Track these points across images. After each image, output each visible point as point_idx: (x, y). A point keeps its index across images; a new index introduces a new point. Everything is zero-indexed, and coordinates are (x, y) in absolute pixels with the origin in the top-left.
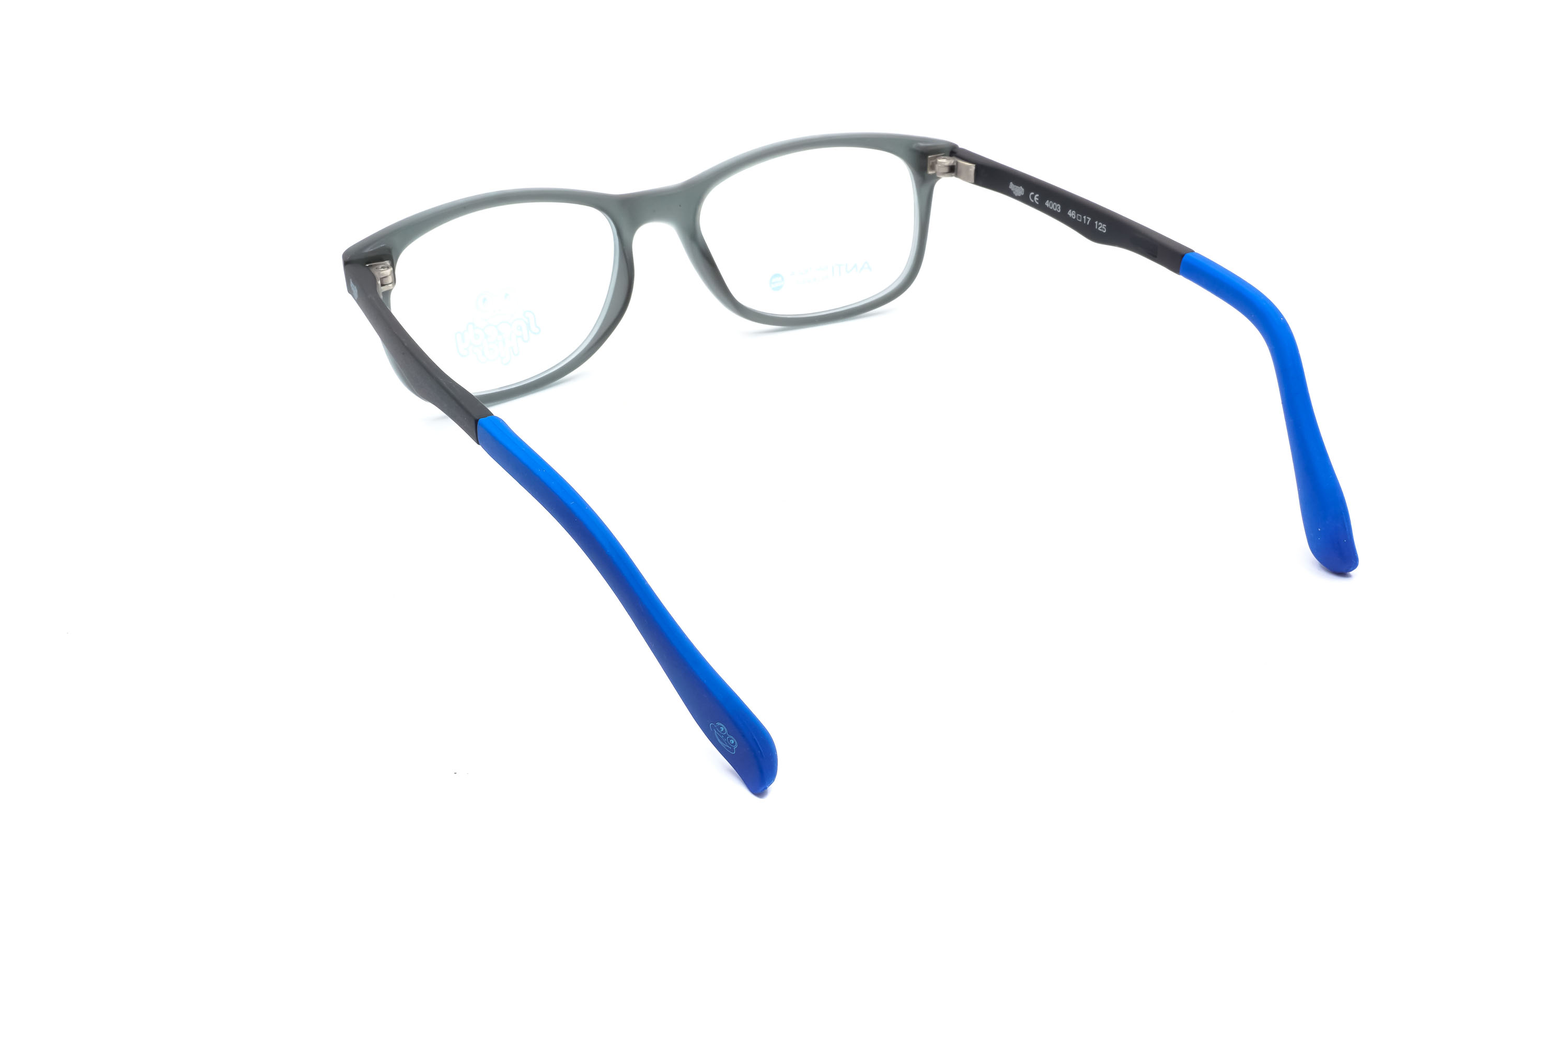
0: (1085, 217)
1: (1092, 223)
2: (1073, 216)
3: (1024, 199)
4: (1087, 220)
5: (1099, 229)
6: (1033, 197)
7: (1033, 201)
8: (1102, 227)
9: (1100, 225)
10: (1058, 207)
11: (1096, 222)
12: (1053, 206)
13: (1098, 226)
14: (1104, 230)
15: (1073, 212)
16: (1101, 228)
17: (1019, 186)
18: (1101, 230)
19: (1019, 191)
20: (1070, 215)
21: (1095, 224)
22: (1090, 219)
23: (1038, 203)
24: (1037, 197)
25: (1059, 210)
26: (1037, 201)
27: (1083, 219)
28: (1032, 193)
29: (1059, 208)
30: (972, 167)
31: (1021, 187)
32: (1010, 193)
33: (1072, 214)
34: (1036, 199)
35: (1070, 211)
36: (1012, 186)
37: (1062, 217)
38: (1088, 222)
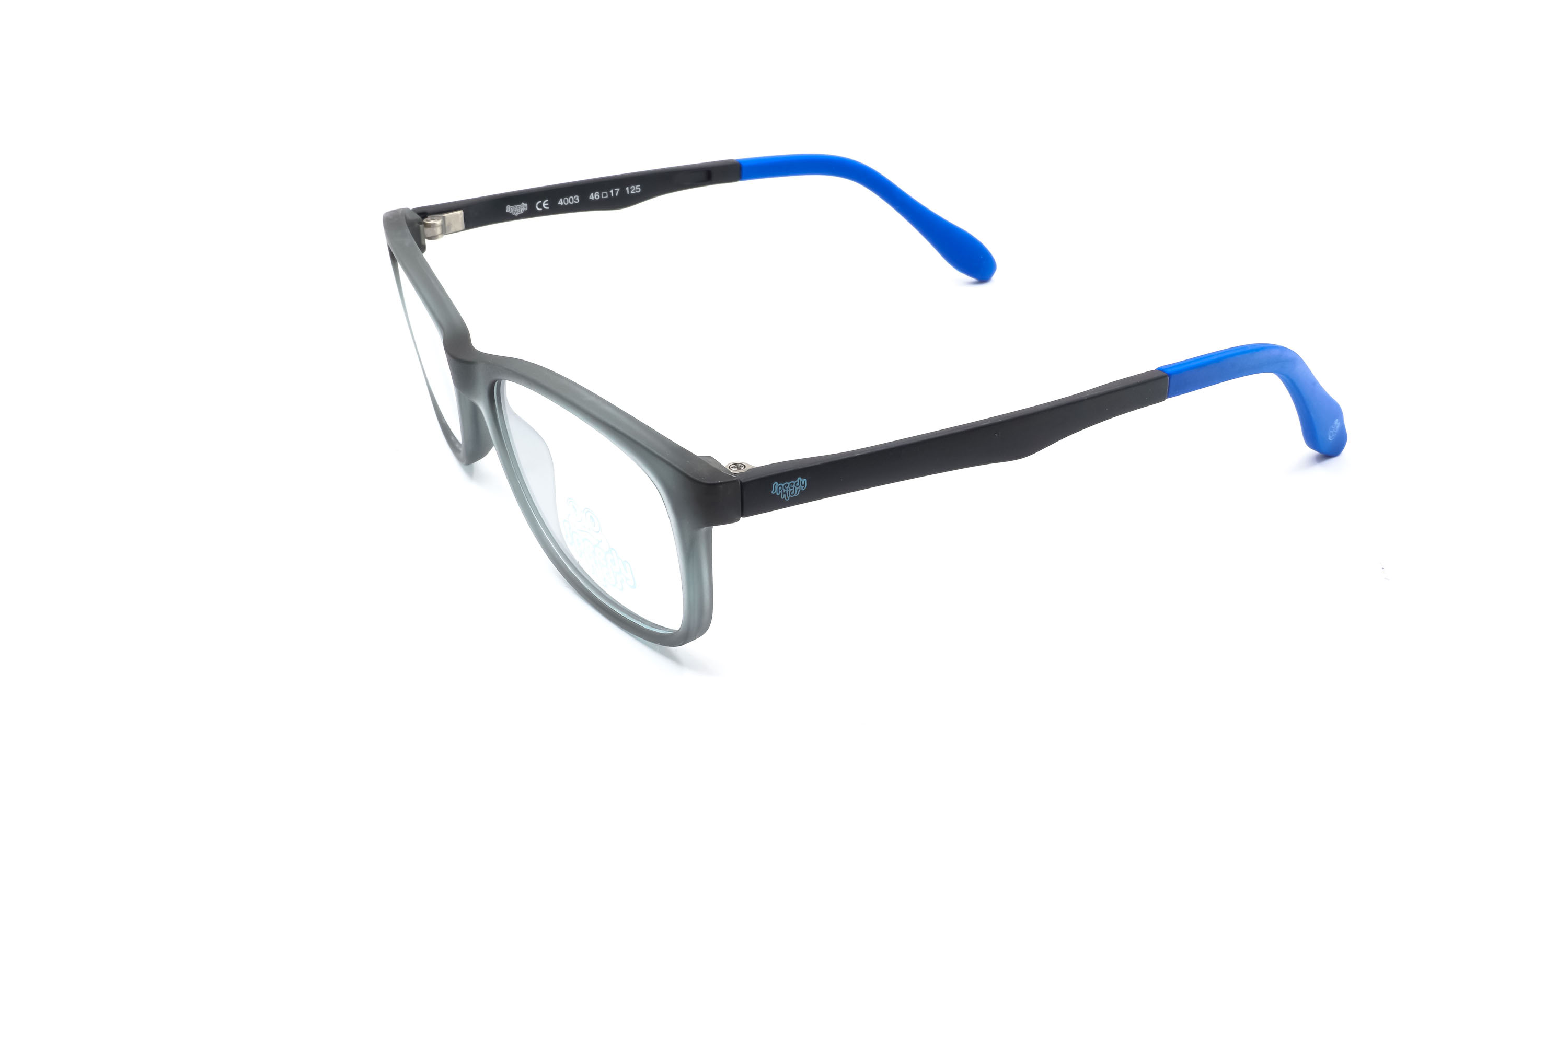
0: (612, 191)
1: (623, 192)
2: (597, 197)
3: (531, 213)
4: (615, 192)
5: (632, 192)
6: (540, 206)
7: (541, 209)
8: (636, 189)
9: (633, 188)
10: (575, 200)
11: (627, 189)
12: (569, 201)
13: (630, 190)
14: (638, 190)
15: (595, 194)
16: (635, 191)
17: (520, 204)
18: (634, 192)
19: (523, 207)
20: (593, 198)
21: (626, 191)
22: (618, 190)
23: (548, 208)
24: (546, 203)
25: (576, 201)
26: (546, 206)
27: (610, 194)
28: (540, 202)
29: (578, 199)
30: (460, 213)
31: (523, 203)
32: (511, 217)
33: (594, 196)
34: (544, 205)
35: (592, 194)
36: (509, 209)
37: (586, 205)
38: (617, 195)
